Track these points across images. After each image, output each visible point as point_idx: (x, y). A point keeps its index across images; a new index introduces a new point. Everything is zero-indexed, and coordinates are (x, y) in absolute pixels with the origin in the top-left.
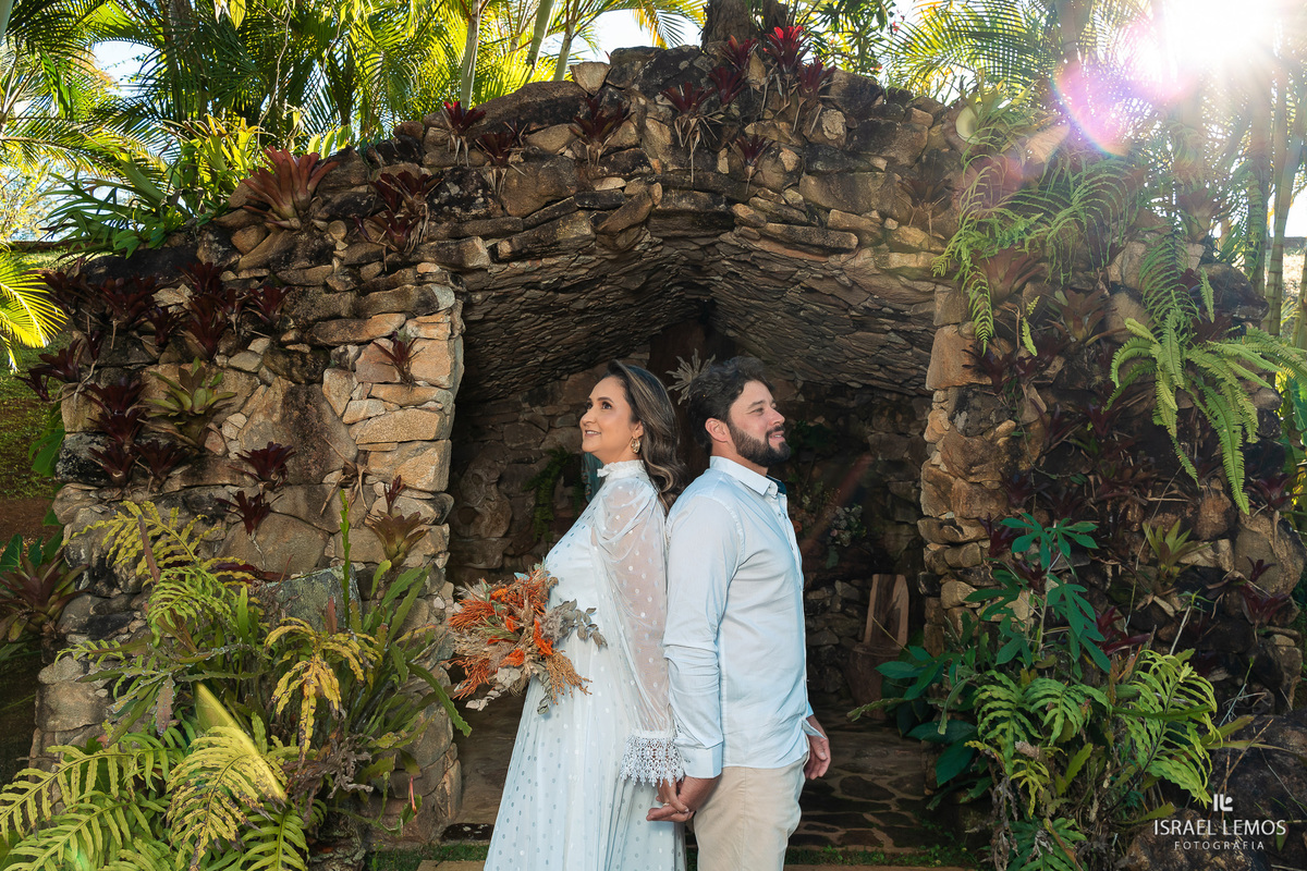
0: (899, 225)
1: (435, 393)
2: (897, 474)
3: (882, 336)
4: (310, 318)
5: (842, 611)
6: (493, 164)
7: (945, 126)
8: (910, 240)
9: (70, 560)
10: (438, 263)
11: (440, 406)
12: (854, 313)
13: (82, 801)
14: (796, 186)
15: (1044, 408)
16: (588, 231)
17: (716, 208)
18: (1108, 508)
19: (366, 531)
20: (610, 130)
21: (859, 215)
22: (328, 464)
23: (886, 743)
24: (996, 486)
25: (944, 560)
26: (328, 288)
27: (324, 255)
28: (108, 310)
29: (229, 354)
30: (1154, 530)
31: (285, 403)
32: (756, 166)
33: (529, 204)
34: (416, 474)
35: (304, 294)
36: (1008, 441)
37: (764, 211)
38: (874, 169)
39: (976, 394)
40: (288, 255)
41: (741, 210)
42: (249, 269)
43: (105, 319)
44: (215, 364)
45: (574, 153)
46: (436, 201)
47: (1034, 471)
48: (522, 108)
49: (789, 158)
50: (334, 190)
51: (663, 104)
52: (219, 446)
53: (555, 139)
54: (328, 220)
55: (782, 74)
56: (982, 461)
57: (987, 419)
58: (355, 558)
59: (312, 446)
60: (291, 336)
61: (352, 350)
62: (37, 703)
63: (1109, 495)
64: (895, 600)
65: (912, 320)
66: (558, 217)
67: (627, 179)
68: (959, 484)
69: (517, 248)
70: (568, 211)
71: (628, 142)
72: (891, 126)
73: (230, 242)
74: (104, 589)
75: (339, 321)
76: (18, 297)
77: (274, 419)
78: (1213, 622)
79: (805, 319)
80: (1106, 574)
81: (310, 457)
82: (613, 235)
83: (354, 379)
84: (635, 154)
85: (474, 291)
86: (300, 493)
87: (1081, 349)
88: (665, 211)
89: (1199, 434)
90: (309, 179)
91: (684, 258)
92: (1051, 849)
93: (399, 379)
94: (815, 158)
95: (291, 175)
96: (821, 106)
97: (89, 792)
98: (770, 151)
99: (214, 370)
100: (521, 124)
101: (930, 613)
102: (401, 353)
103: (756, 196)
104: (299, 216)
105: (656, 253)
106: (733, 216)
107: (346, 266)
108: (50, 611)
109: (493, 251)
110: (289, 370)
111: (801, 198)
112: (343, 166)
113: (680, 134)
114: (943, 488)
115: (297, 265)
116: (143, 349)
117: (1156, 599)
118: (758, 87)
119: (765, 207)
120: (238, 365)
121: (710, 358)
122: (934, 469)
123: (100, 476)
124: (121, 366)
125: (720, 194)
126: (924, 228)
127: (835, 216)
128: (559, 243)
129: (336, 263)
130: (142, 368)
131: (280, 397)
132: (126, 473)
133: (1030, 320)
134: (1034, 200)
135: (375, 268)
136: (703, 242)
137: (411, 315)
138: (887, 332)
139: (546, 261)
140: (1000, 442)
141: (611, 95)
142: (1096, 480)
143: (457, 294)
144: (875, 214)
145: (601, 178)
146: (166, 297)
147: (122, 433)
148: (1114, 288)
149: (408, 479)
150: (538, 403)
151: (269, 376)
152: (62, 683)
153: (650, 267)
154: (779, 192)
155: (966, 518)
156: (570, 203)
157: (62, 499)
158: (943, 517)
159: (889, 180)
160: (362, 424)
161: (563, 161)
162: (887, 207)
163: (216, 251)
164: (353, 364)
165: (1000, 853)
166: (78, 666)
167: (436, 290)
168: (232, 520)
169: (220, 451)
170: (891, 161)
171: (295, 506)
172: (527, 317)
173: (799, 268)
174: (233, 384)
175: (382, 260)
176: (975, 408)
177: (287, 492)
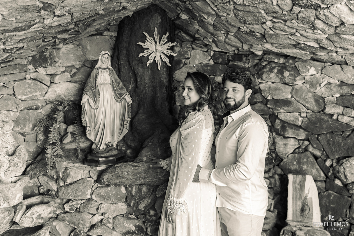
2: (286, 108)
64: (306, 192)
121: (165, 34)
150: (40, 65)
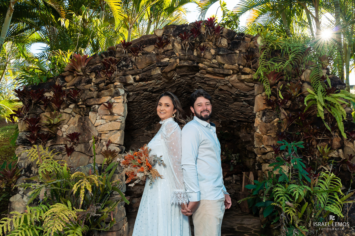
0: (243, 67)
1: (119, 117)
2: (248, 144)
3: (241, 103)
4: (86, 98)
5: (235, 183)
6: (134, 56)
7: (254, 41)
8: (247, 71)
9: (19, 166)
10: (120, 82)
11: (121, 121)
12: (233, 96)
13: (19, 226)
14: (215, 58)
15: (287, 115)
16: (160, 72)
17: (194, 65)
18: (307, 142)
19: (101, 155)
20: (165, 46)
21: (233, 65)
22: (90, 137)
23: (250, 218)
24: (275, 136)
25: (262, 158)
26: (90, 90)
27: (89, 82)
28: (31, 98)
29: (63, 109)
30: (320, 147)
31: (79, 121)
32: (204, 53)
33: (144, 66)
34: (115, 139)
35: (84, 92)
36: (278, 124)
37: (207, 65)
38: (236, 53)
39: (267, 111)
40: (80, 82)
41: (200, 65)
42: (69, 86)
43: (30, 101)
44: (60, 112)
45: (155, 52)
46: (119, 66)
47: (285, 132)
48: (142, 41)
49: (213, 51)
50: (92, 65)
51: (179, 39)
52: (61, 134)
53: (150, 49)
54: (90, 73)
55: (210, 29)
56: (271, 129)
57: (271, 118)
58: (98, 163)
59: (86, 133)
60: (80, 103)
61: (97, 106)
62: (9, 207)
63: (307, 137)
65: (249, 96)
66: (152, 69)
67: (170, 58)
68: (265, 136)
69: (141, 77)
70: (154, 67)
71: (170, 49)
72: (240, 42)
73: (64, 80)
74: (28, 174)
75: (93, 99)
76: (10, 109)
77: (76, 126)
78: (340, 172)
79: (220, 100)
80: (308, 160)
81: (85, 135)
82: (166, 73)
83: (97, 114)
84: (172, 52)
85: (130, 92)
86: (83, 145)
87: (295, 98)
88: (180, 66)
89: (330, 120)
90: (85, 62)
91: (186, 83)
92: (298, 234)
93: (109, 114)
94: (220, 51)
95: (80, 61)
96: (220, 38)
97: (21, 224)
98: (208, 50)
99: (60, 113)
100: (141, 45)
101: (259, 174)
102: (110, 106)
103: (204, 61)
104: (82, 72)
105: (179, 80)
106: (199, 67)
107: (95, 84)
108: (13, 181)
109: (134, 79)
110: (80, 112)
111: (217, 61)
112: (94, 58)
113: (183, 46)
114: (260, 138)
115: (82, 85)
116: (41, 109)
117: (323, 166)
118: (204, 34)
119: (207, 64)
120: (66, 112)
122: (257, 134)
123: (28, 143)
124: (34, 113)
125: (195, 61)
126: (250, 68)
127: (226, 66)
128: (152, 76)
129: (92, 84)
130: (40, 114)
131: (77, 120)
132: (35, 142)
133: (281, 91)
134: (279, 59)
135: (103, 84)
136: (191, 76)
137: (113, 97)
138: (242, 102)
139: (149, 82)
140: (275, 124)
141: (165, 37)
142: (303, 134)
143: (125, 91)
144: (237, 65)
145: (163, 58)
146: (47, 95)
147: (34, 131)
148: (303, 82)
149: (112, 140)
150: (149, 130)
151: (74, 114)
152: (16, 201)
153: (177, 85)
154: (211, 60)
155: (267, 146)
156: (155, 65)
157: (17, 150)
158: (261, 147)
159: (240, 56)
160: (99, 126)
161: (153, 54)
162: (240, 63)
163: (61, 82)
164: (97, 110)
165: (283, 233)
166: (20, 196)
167: (119, 89)
168: (64, 154)
169: (61, 135)
170: (240, 51)
171: (81, 149)
172: (145, 101)
173: (217, 82)
174: (65, 117)
175: (105, 82)
176: (267, 115)
177: (79, 145)
